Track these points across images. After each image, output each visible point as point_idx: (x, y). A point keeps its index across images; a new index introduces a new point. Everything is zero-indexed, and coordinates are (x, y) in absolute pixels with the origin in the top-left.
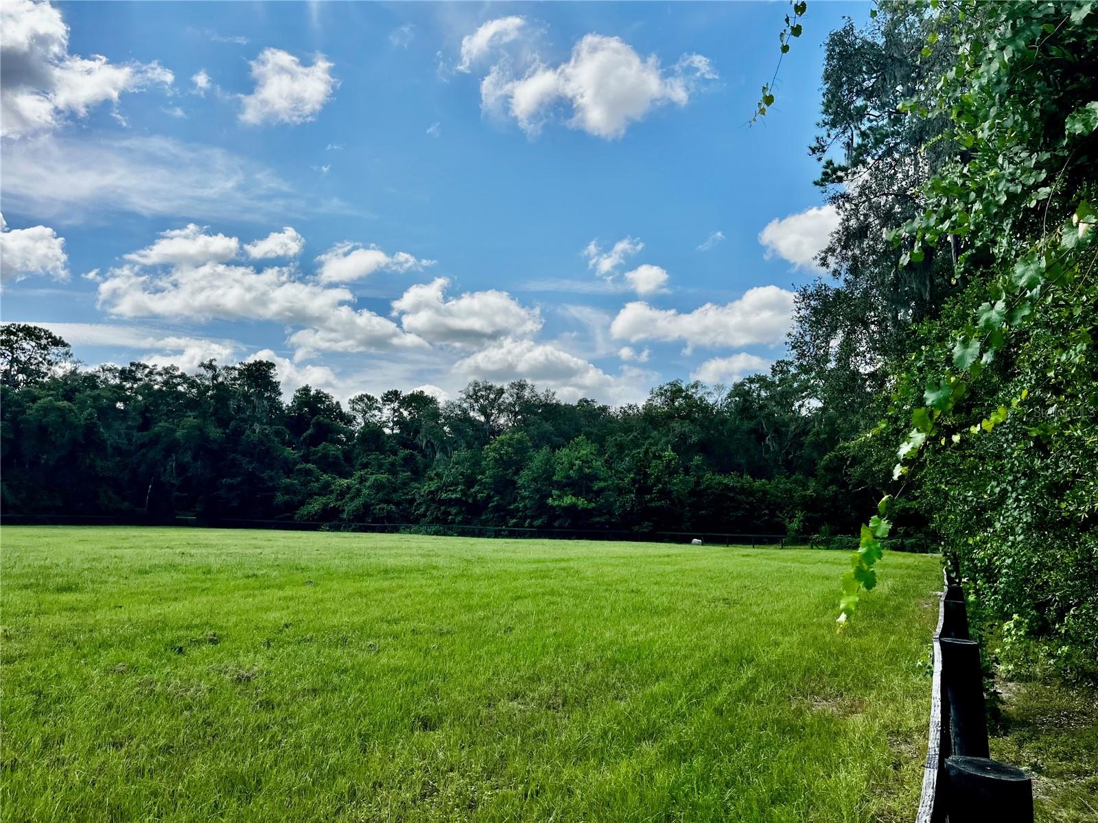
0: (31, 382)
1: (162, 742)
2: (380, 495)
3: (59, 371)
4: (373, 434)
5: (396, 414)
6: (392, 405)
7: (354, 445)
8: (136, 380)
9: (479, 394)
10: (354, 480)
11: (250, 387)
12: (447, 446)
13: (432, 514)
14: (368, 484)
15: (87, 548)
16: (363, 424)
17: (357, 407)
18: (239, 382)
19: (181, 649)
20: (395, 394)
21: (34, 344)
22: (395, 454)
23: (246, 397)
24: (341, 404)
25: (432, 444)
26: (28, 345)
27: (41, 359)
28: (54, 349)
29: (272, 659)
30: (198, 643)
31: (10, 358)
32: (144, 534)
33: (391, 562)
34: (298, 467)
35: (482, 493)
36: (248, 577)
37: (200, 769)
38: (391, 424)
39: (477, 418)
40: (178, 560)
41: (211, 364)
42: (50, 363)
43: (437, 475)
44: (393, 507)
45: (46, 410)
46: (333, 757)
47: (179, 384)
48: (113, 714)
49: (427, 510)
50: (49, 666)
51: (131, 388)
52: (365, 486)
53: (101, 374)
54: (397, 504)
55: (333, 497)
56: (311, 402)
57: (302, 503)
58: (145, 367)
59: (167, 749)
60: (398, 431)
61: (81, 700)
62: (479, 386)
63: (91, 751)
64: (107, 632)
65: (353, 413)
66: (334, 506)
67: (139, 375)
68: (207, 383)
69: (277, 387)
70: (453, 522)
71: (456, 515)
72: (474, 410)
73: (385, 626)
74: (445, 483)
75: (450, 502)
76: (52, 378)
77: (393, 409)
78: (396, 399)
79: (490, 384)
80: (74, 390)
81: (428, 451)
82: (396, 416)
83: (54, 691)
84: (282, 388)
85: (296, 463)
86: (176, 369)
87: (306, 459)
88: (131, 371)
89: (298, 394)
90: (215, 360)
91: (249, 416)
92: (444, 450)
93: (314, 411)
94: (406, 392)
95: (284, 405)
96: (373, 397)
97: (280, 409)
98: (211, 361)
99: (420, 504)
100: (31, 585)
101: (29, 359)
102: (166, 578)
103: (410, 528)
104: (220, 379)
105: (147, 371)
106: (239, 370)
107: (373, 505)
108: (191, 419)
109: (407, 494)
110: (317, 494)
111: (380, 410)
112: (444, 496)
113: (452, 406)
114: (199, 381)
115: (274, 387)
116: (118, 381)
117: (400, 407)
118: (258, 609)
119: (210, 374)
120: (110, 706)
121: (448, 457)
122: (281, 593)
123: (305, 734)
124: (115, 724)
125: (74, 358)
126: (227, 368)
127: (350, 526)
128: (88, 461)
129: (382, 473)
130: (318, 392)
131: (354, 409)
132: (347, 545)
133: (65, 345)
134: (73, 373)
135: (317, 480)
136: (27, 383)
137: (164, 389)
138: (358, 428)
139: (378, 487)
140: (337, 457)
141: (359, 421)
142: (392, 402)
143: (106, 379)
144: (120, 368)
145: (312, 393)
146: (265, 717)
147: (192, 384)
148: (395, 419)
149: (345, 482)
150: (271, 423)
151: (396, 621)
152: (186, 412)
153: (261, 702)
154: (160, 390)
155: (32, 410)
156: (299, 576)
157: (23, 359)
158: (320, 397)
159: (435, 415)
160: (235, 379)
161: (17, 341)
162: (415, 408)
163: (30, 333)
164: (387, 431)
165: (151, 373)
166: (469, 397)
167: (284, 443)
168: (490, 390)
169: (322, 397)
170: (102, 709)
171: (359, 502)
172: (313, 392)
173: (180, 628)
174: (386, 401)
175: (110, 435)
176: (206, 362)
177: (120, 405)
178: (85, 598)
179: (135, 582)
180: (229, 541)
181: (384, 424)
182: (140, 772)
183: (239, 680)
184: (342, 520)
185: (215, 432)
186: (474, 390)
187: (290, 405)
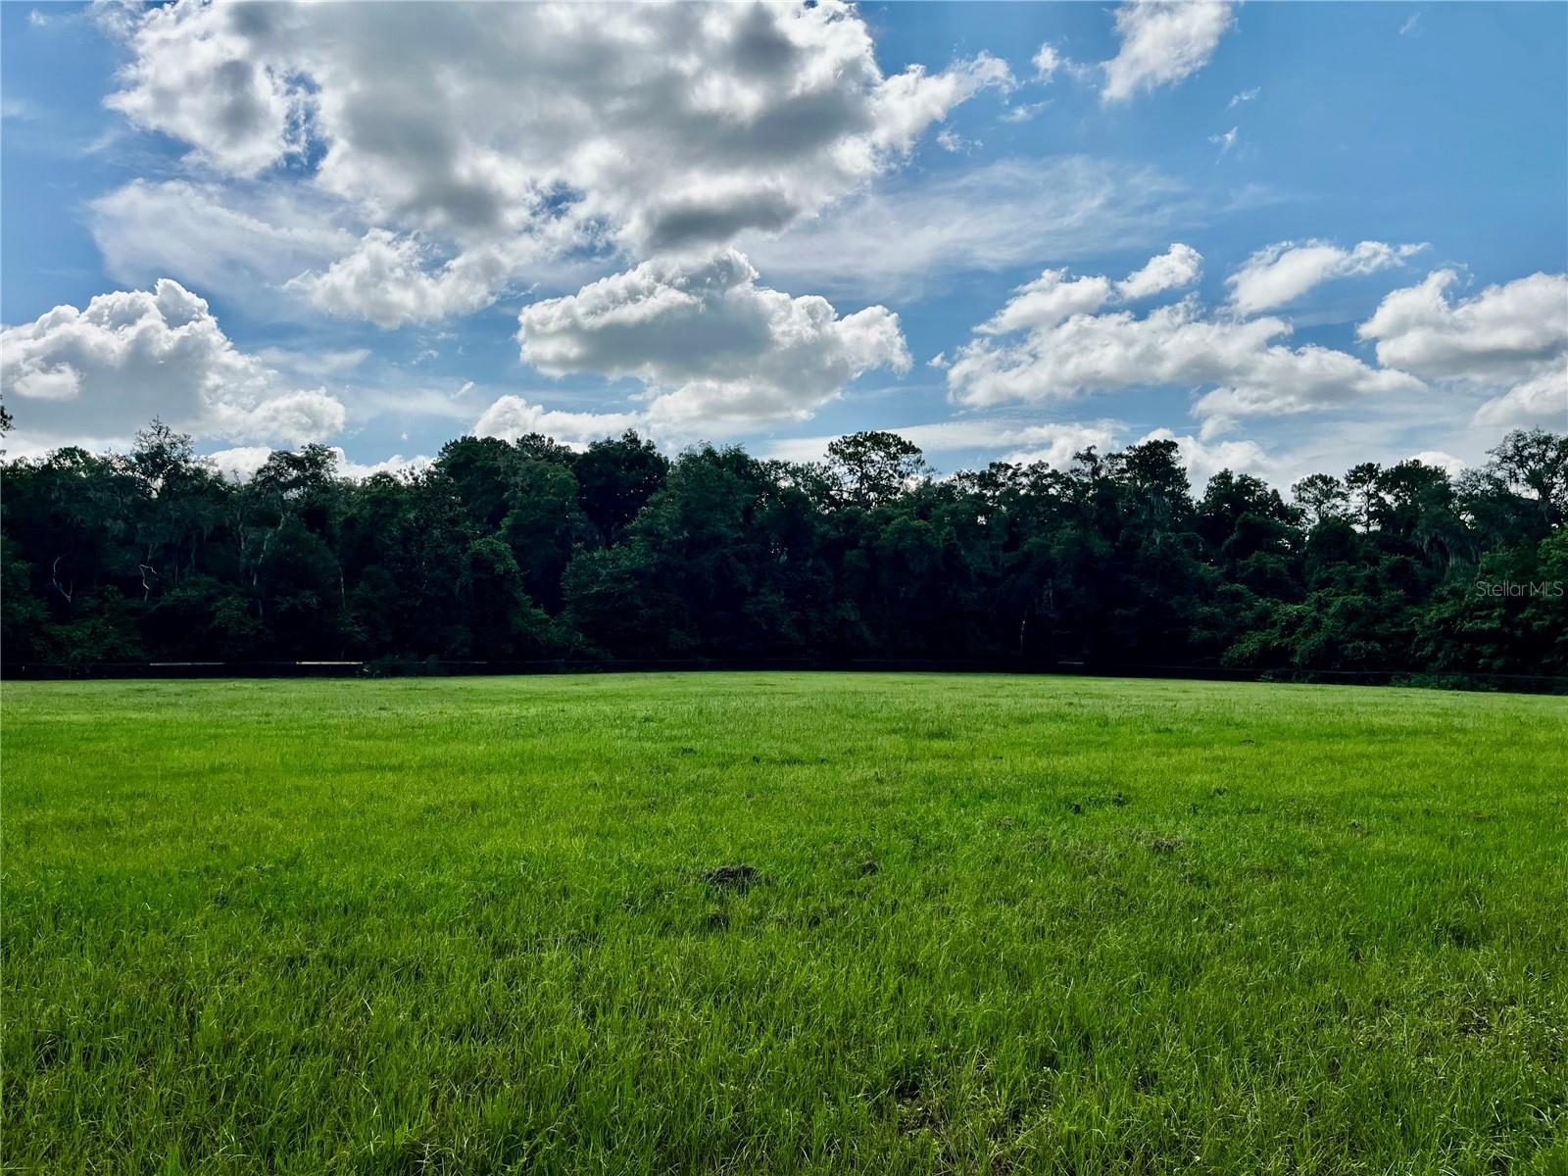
0: (883, 501)
1: (1063, 903)
2: (1353, 627)
3: (912, 484)
4: (1335, 532)
5: (1373, 501)
6: (1365, 488)
7: (1305, 555)
8: (998, 486)
9: (1526, 453)
10: (1309, 605)
11: (1144, 480)
12: (1466, 543)
13: (1446, 656)
14: (1332, 610)
15: (959, 696)
16: (1317, 521)
17: (1306, 495)
18: (1128, 475)
19: (1078, 807)
20: (1370, 469)
21: (882, 454)
22: (1375, 562)
23: (1139, 494)
24: (1279, 492)
25: (1441, 546)
26: (877, 456)
27: (891, 472)
28: (904, 458)
29: (1201, 829)
30: (1099, 803)
31: (859, 474)
32: (1021, 682)
33: (1379, 721)
34: (1221, 588)
35: (1541, 619)
36: (1159, 731)
37: (1113, 939)
38: (1364, 518)
39: (1525, 495)
40: (1066, 709)
41: (1089, 454)
42: (902, 476)
43: (1454, 592)
44: (1377, 645)
45: (903, 531)
46: (1306, 956)
47: (1050, 486)
48: (1001, 868)
49: (1438, 648)
50: (926, 812)
51: (993, 497)
52: (1327, 614)
53: (957, 483)
54: (1383, 640)
55: (1276, 632)
56: (1232, 492)
57: (1229, 641)
58: (1008, 467)
59: (1070, 912)
60: (1378, 528)
61: (965, 851)
62: (1524, 438)
63: (979, 903)
64: (988, 782)
65: (1298, 505)
66: (1279, 644)
67: (1001, 480)
68: (1086, 480)
69: (1182, 476)
70: (1487, 668)
71: (1493, 656)
72: (1517, 481)
73: (1377, 802)
74: (1467, 606)
75: (1478, 637)
76: (905, 493)
77: (1367, 493)
78: (1371, 477)
79: (1546, 434)
80: (930, 505)
81: (1435, 557)
82: (1373, 505)
83: (932, 836)
84: (1189, 478)
85: (1216, 584)
86: (1045, 466)
87: (1231, 577)
88: (992, 475)
89: (1213, 484)
90: (1094, 447)
91: (1145, 521)
92: (1464, 553)
93: (1239, 506)
94: (1387, 463)
95: (1194, 502)
96: (1331, 479)
97: (1189, 508)
98: (1089, 449)
99: (1425, 640)
100: (900, 729)
101: (879, 473)
102: (1052, 729)
103: (1409, 678)
104: (1103, 473)
105: (1010, 471)
106: (1127, 457)
107: (1342, 642)
108: (1068, 531)
109: (1401, 625)
110: (1252, 628)
111: (1344, 497)
112: (1467, 625)
113: (1474, 478)
114: (1075, 480)
115: (1178, 478)
116: (976, 490)
117: (1378, 490)
118: (1176, 769)
119: (1088, 468)
120: (998, 860)
121: (1471, 562)
122: (1207, 753)
123: (1258, 921)
124: (1004, 879)
125: (927, 466)
126: (1111, 456)
127: (1306, 675)
128: (950, 593)
129: (1354, 594)
130: (1244, 479)
131: (1301, 499)
132: (1304, 700)
133: (916, 451)
134: (927, 484)
135: (1250, 607)
136: (879, 503)
137: (1032, 493)
138: (1310, 527)
139: (1350, 614)
140: (1276, 572)
141: (1310, 517)
142: (1364, 482)
143: (963, 488)
144: (978, 473)
145: (1234, 481)
146: (1198, 895)
147: (1067, 483)
148: (1371, 509)
149: (1293, 609)
150: (1177, 528)
151: (1396, 797)
152: (1061, 522)
153: (1191, 876)
154: (1027, 495)
155: (887, 533)
156: (1231, 733)
157: (873, 473)
158: (1247, 485)
159: (1444, 494)
160: (1122, 471)
161: (865, 452)
162: (1405, 489)
163: (878, 441)
164: (1359, 529)
165: (1015, 474)
166: (1506, 459)
167: (1197, 556)
168: (1547, 444)
169: (1250, 484)
170: (989, 861)
171: (1317, 638)
172: (1235, 479)
173: (1074, 784)
174: (1353, 482)
175: (975, 559)
176: (1083, 452)
177: (981, 520)
178: (962, 746)
179: (1016, 731)
180: (1131, 692)
181: (1353, 519)
182: (1040, 931)
183: (1157, 848)
184: (1292, 665)
185: (1100, 546)
186: (1516, 447)
187: (1203, 501)
